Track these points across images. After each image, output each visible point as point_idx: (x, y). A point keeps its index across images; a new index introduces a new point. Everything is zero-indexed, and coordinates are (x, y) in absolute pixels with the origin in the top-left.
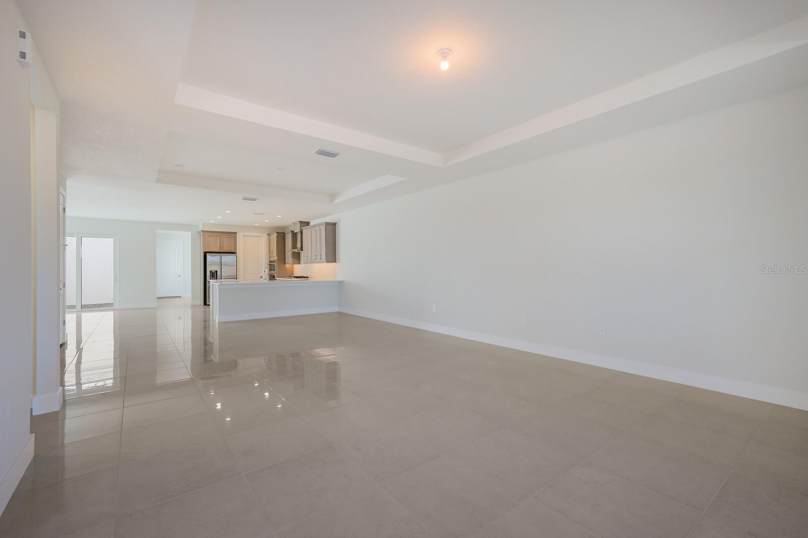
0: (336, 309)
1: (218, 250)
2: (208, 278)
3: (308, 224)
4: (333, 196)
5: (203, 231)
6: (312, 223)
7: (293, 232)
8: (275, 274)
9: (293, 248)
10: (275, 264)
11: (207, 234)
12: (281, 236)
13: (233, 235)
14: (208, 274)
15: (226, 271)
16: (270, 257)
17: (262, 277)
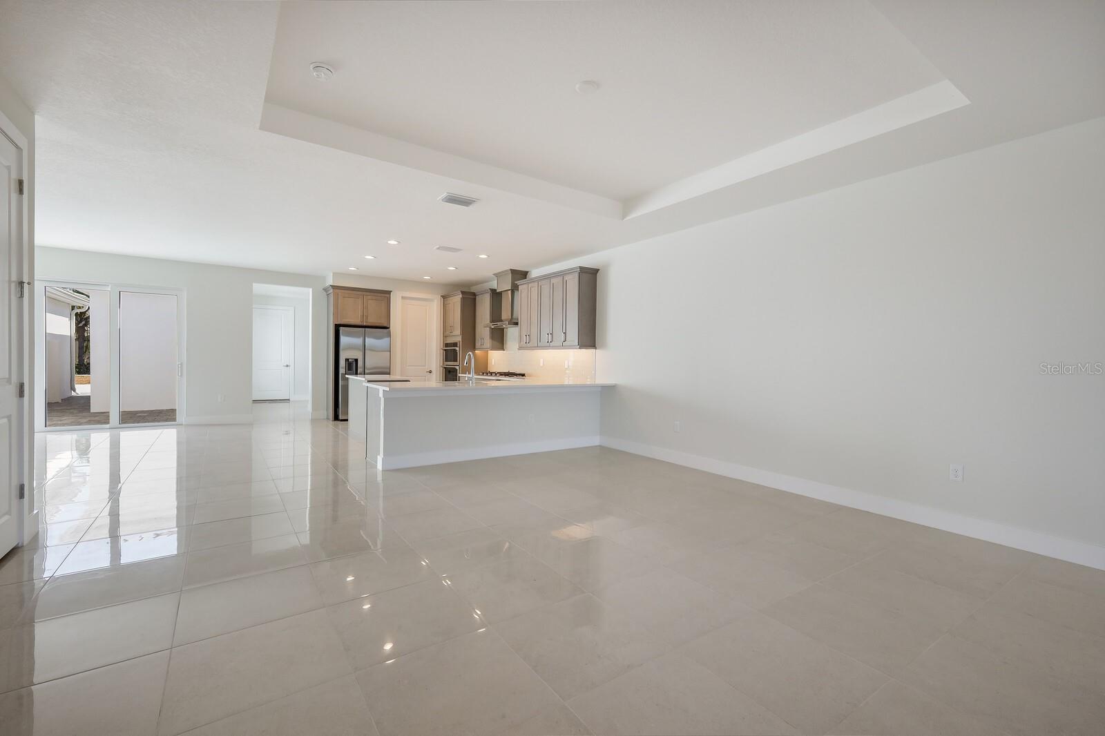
0: (595, 441)
1: (357, 321)
2: (342, 371)
3: (524, 275)
4: (628, 202)
5: (333, 287)
6: (535, 273)
7: (493, 291)
8: (457, 368)
9: (492, 321)
10: (457, 349)
11: (340, 293)
12: (470, 298)
13: (385, 295)
14: (342, 363)
15: (372, 361)
16: (445, 337)
17: (430, 372)
